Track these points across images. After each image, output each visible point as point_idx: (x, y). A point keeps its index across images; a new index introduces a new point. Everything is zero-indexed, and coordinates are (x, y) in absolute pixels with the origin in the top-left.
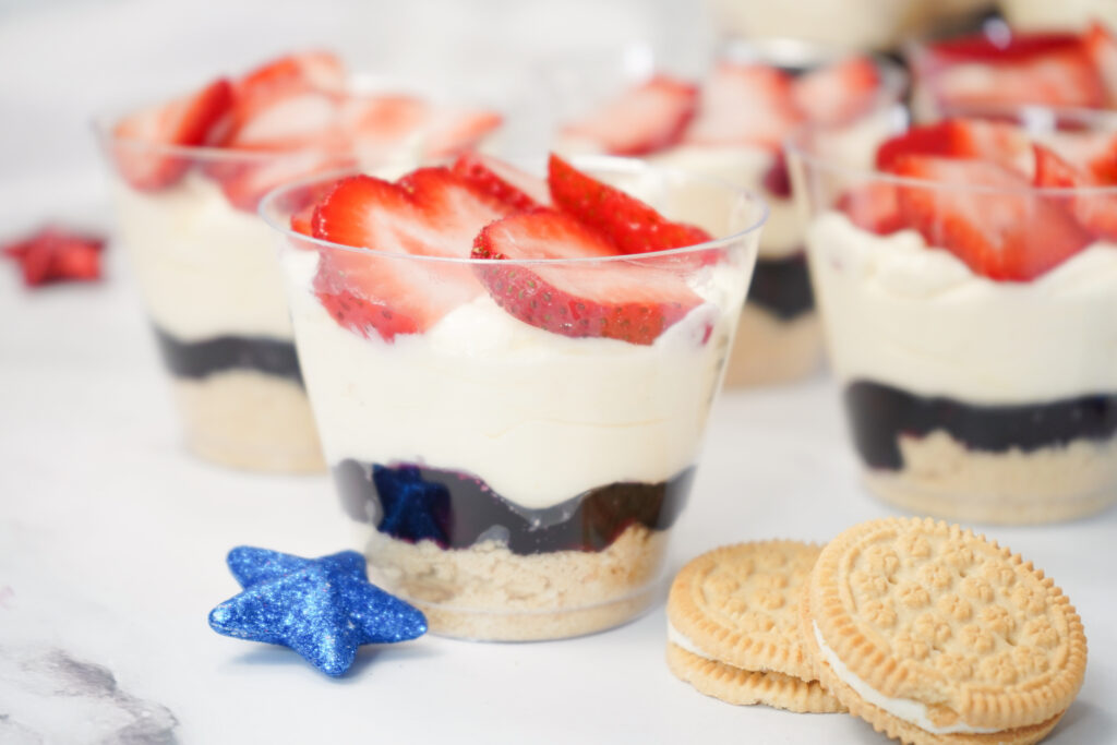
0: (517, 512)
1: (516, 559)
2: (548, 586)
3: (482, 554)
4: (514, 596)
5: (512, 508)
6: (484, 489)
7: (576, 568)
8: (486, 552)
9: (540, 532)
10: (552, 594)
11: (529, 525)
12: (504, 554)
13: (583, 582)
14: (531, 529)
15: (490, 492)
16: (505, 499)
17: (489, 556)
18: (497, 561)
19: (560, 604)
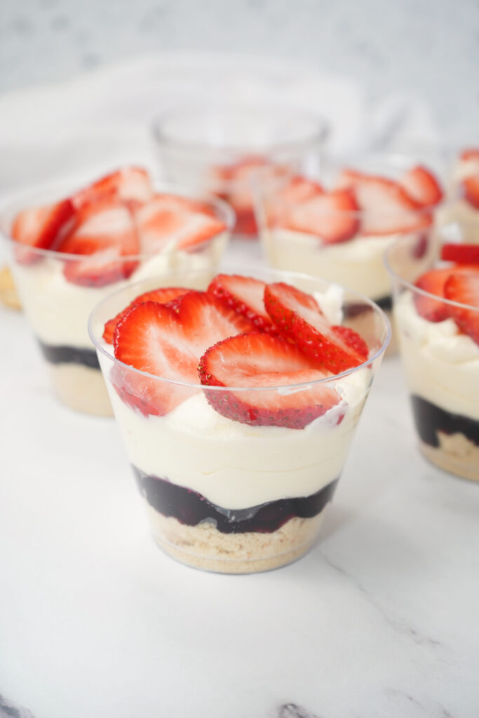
0: (221, 512)
1: (221, 535)
2: (241, 547)
4: (222, 551)
5: (218, 510)
6: (202, 499)
7: (258, 541)
8: (205, 529)
9: (235, 523)
10: (244, 552)
11: (228, 520)
12: (215, 532)
13: (263, 547)
14: (230, 521)
15: (206, 500)
16: (214, 505)
17: (206, 532)
18: (211, 534)
19: (249, 557)
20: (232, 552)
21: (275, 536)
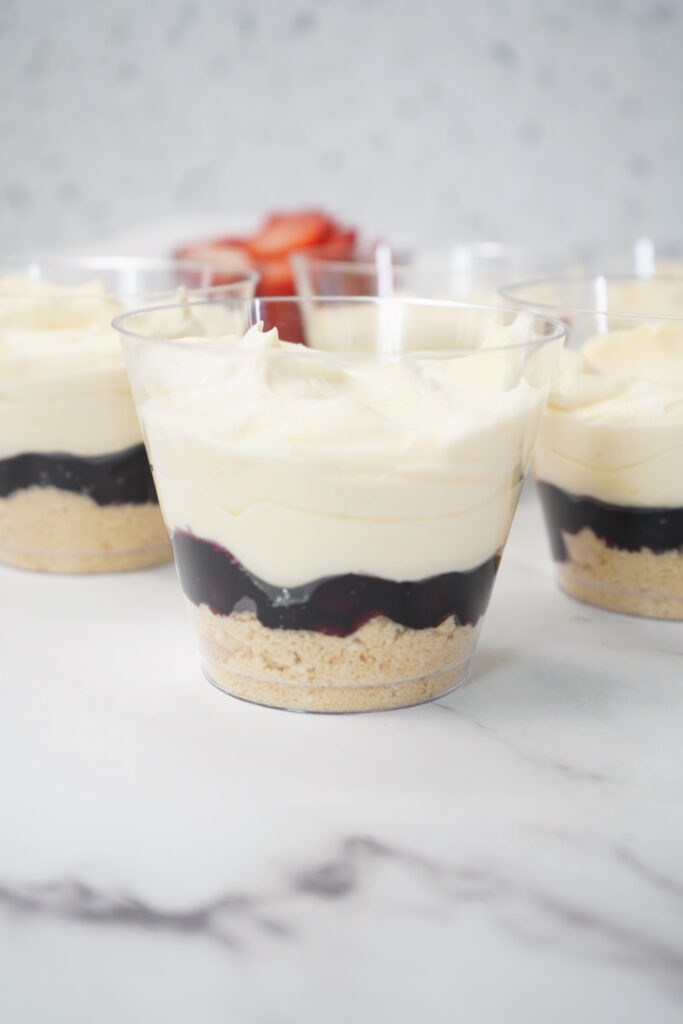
0: (261, 587)
1: (266, 631)
2: (298, 660)
3: (239, 622)
4: (271, 666)
5: (256, 583)
6: (233, 562)
7: (322, 649)
8: (244, 621)
9: (282, 609)
10: (302, 669)
11: (271, 602)
12: (257, 625)
13: (331, 662)
14: (275, 605)
15: (238, 565)
16: (251, 575)
17: (244, 625)
18: (253, 632)
19: (311, 679)
20: (287, 667)
21: (348, 645)
